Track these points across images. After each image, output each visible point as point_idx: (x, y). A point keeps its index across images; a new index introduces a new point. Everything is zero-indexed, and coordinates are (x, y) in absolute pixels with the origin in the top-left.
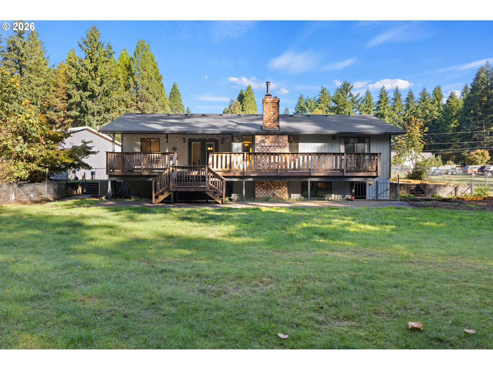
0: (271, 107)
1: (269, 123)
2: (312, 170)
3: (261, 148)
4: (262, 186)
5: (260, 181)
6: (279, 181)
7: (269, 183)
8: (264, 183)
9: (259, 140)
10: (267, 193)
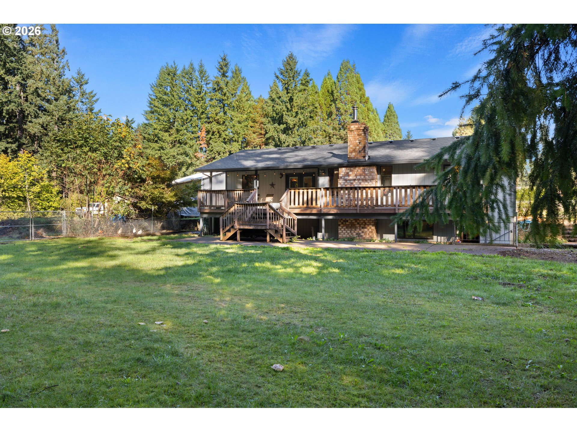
0: (356, 135)
1: (354, 154)
2: (397, 206)
3: (344, 181)
4: (345, 225)
5: (344, 219)
6: (365, 219)
7: (354, 221)
8: (347, 221)
9: (343, 173)
10: (351, 232)
